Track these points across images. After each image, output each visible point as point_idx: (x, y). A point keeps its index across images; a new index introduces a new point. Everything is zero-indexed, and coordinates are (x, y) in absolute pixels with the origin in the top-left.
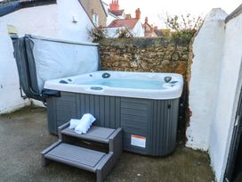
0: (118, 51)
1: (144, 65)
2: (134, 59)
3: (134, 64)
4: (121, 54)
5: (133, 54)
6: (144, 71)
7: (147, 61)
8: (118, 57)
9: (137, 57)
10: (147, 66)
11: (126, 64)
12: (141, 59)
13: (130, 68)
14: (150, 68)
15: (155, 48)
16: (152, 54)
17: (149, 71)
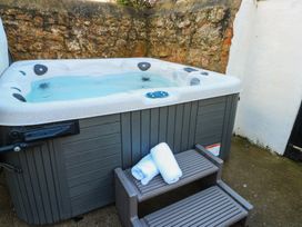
0: (38, 20)
1: (91, 47)
2: (72, 36)
3: (73, 46)
4: (45, 27)
5: (69, 28)
6: (93, 56)
7: (95, 41)
8: (38, 32)
9: (78, 33)
10: (97, 48)
11: (59, 47)
12: (85, 37)
13: (68, 54)
14: (101, 51)
15: (104, 19)
16: (100, 30)
17: (99, 56)
